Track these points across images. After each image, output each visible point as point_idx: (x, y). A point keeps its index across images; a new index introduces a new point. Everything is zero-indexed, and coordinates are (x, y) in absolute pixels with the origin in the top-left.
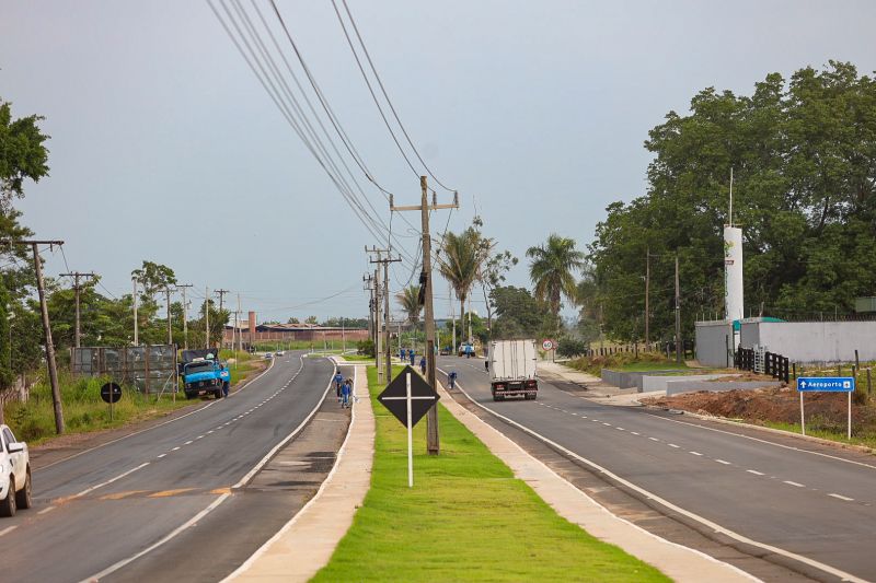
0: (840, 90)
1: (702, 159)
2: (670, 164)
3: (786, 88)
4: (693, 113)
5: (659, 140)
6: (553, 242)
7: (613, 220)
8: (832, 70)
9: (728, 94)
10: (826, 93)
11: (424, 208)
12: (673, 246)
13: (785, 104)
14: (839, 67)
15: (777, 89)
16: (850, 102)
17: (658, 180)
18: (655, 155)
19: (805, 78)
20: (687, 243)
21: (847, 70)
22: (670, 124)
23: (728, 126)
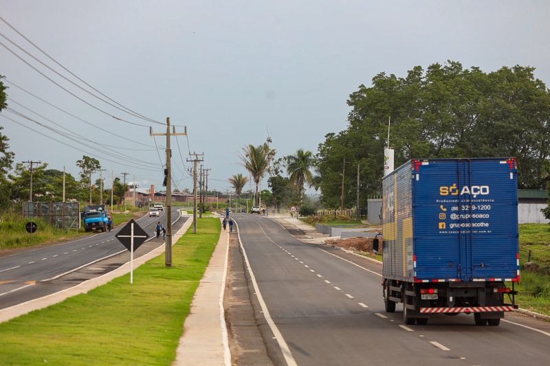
0: (453, 77)
1: (377, 111)
2: (360, 113)
3: (424, 74)
4: (373, 86)
5: (355, 99)
6: (300, 153)
7: (328, 142)
8: (449, 65)
9: (393, 76)
10: (445, 78)
11: (168, 135)
12: (359, 157)
13: (423, 83)
14: (453, 64)
15: (419, 75)
16: (458, 83)
17: (354, 121)
18: (352, 108)
19: (435, 69)
20: (367, 157)
21: (457, 66)
22: (361, 91)
23: (391, 93)
